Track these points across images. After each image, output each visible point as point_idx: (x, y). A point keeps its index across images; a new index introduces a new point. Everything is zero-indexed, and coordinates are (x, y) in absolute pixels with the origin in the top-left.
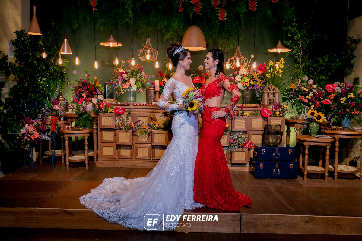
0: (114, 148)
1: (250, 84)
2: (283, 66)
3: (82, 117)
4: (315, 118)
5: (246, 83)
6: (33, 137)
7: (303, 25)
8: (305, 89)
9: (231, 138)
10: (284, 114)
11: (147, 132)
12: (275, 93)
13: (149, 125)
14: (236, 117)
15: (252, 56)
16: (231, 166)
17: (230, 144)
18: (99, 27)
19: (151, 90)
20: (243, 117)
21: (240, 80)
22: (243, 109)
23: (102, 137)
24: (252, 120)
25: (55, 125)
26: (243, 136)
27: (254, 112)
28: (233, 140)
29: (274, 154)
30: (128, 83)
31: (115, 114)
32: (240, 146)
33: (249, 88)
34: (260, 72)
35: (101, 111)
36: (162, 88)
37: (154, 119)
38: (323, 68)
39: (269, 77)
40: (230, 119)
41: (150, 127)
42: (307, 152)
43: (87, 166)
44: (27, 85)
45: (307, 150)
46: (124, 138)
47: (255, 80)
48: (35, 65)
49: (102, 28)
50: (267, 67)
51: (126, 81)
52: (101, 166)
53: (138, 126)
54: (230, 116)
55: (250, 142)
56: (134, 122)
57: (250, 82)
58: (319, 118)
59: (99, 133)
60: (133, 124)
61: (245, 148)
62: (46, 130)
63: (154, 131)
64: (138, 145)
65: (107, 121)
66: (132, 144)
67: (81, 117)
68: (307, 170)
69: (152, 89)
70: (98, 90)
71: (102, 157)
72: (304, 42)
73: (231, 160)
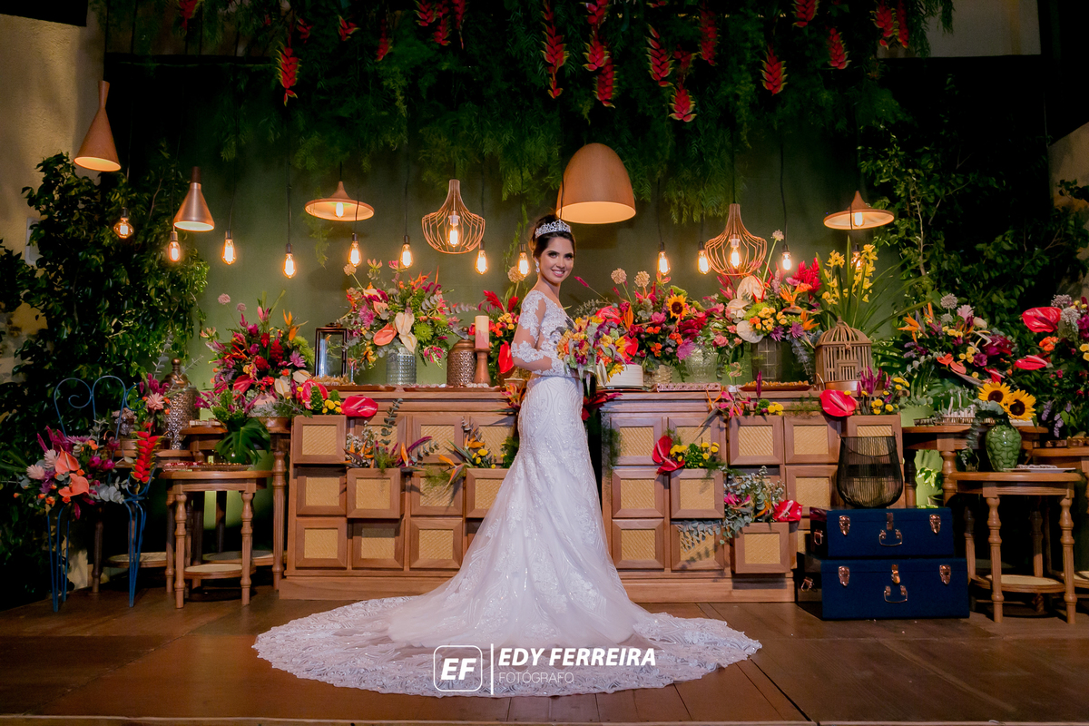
0: (339, 534)
1: (777, 323)
2: (873, 269)
3: (239, 430)
4: (1007, 409)
5: (762, 319)
6: (67, 493)
7: (921, 151)
8: (952, 332)
9: (727, 492)
10: (897, 406)
11: (449, 476)
12: (859, 348)
13: (456, 453)
14: (742, 418)
15: (778, 236)
16: (735, 588)
17: (726, 512)
18: (303, 162)
19: (464, 348)
20: (765, 419)
21: (741, 314)
22: (762, 393)
23: (301, 498)
24: (793, 430)
25: (148, 458)
26: (767, 482)
27: (798, 403)
28: (737, 496)
29: (882, 534)
30: (389, 329)
31: (345, 416)
32: (761, 517)
33: (773, 336)
34: (806, 287)
35: (299, 410)
36: (497, 343)
37: (473, 431)
38: (997, 274)
39: (831, 301)
40: (721, 429)
41: (458, 461)
42: (994, 520)
43: (246, 593)
44: (67, 334)
45: (994, 513)
46: (374, 496)
47: (790, 310)
48: (97, 268)
49: (312, 163)
50: (826, 272)
51: (384, 322)
52: (296, 596)
53: (420, 458)
54: (720, 419)
55: (791, 502)
56: (409, 446)
57: (775, 319)
58: (1018, 410)
59: (293, 482)
60: (403, 448)
61: (779, 521)
62: (114, 471)
63: (473, 471)
64: (419, 522)
65: (318, 440)
66: (402, 516)
67: (235, 431)
68: (1003, 586)
69: (466, 345)
70: (295, 355)
71: (298, 564)
72: (929, 196)
73: (733, 564)
